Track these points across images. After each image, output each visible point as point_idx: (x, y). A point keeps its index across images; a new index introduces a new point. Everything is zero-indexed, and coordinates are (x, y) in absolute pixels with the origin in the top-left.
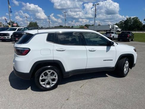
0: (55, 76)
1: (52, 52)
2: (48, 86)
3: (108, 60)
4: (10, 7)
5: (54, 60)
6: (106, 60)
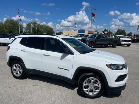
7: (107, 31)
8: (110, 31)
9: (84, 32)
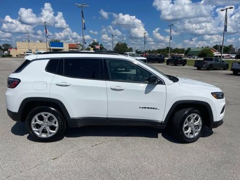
0: (55, 123)
1: (49, 86)
2: (44, 136)
3: (148, 108)
4: (84, 21)
5: (50, 99)
6: (145, 108)
7: (97, 44)
8: (101, 45)
9: (61, 45)
